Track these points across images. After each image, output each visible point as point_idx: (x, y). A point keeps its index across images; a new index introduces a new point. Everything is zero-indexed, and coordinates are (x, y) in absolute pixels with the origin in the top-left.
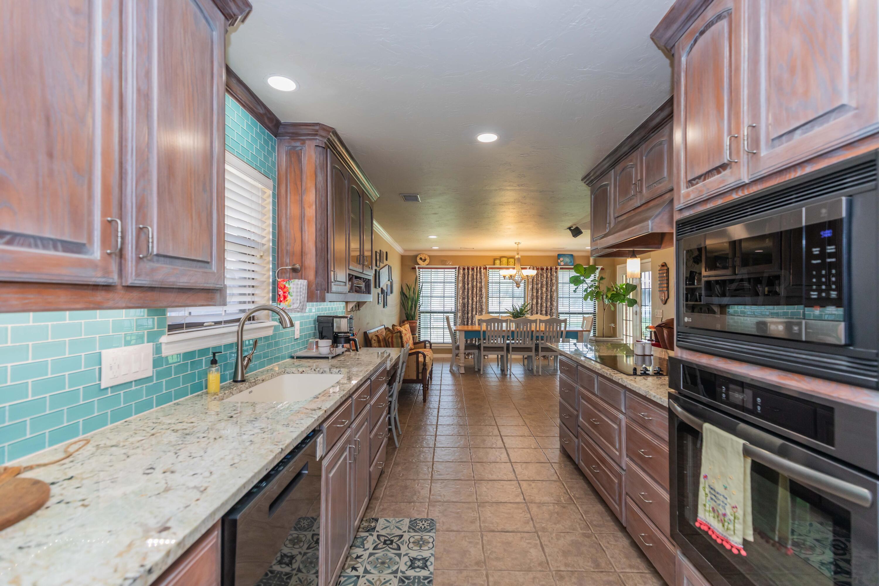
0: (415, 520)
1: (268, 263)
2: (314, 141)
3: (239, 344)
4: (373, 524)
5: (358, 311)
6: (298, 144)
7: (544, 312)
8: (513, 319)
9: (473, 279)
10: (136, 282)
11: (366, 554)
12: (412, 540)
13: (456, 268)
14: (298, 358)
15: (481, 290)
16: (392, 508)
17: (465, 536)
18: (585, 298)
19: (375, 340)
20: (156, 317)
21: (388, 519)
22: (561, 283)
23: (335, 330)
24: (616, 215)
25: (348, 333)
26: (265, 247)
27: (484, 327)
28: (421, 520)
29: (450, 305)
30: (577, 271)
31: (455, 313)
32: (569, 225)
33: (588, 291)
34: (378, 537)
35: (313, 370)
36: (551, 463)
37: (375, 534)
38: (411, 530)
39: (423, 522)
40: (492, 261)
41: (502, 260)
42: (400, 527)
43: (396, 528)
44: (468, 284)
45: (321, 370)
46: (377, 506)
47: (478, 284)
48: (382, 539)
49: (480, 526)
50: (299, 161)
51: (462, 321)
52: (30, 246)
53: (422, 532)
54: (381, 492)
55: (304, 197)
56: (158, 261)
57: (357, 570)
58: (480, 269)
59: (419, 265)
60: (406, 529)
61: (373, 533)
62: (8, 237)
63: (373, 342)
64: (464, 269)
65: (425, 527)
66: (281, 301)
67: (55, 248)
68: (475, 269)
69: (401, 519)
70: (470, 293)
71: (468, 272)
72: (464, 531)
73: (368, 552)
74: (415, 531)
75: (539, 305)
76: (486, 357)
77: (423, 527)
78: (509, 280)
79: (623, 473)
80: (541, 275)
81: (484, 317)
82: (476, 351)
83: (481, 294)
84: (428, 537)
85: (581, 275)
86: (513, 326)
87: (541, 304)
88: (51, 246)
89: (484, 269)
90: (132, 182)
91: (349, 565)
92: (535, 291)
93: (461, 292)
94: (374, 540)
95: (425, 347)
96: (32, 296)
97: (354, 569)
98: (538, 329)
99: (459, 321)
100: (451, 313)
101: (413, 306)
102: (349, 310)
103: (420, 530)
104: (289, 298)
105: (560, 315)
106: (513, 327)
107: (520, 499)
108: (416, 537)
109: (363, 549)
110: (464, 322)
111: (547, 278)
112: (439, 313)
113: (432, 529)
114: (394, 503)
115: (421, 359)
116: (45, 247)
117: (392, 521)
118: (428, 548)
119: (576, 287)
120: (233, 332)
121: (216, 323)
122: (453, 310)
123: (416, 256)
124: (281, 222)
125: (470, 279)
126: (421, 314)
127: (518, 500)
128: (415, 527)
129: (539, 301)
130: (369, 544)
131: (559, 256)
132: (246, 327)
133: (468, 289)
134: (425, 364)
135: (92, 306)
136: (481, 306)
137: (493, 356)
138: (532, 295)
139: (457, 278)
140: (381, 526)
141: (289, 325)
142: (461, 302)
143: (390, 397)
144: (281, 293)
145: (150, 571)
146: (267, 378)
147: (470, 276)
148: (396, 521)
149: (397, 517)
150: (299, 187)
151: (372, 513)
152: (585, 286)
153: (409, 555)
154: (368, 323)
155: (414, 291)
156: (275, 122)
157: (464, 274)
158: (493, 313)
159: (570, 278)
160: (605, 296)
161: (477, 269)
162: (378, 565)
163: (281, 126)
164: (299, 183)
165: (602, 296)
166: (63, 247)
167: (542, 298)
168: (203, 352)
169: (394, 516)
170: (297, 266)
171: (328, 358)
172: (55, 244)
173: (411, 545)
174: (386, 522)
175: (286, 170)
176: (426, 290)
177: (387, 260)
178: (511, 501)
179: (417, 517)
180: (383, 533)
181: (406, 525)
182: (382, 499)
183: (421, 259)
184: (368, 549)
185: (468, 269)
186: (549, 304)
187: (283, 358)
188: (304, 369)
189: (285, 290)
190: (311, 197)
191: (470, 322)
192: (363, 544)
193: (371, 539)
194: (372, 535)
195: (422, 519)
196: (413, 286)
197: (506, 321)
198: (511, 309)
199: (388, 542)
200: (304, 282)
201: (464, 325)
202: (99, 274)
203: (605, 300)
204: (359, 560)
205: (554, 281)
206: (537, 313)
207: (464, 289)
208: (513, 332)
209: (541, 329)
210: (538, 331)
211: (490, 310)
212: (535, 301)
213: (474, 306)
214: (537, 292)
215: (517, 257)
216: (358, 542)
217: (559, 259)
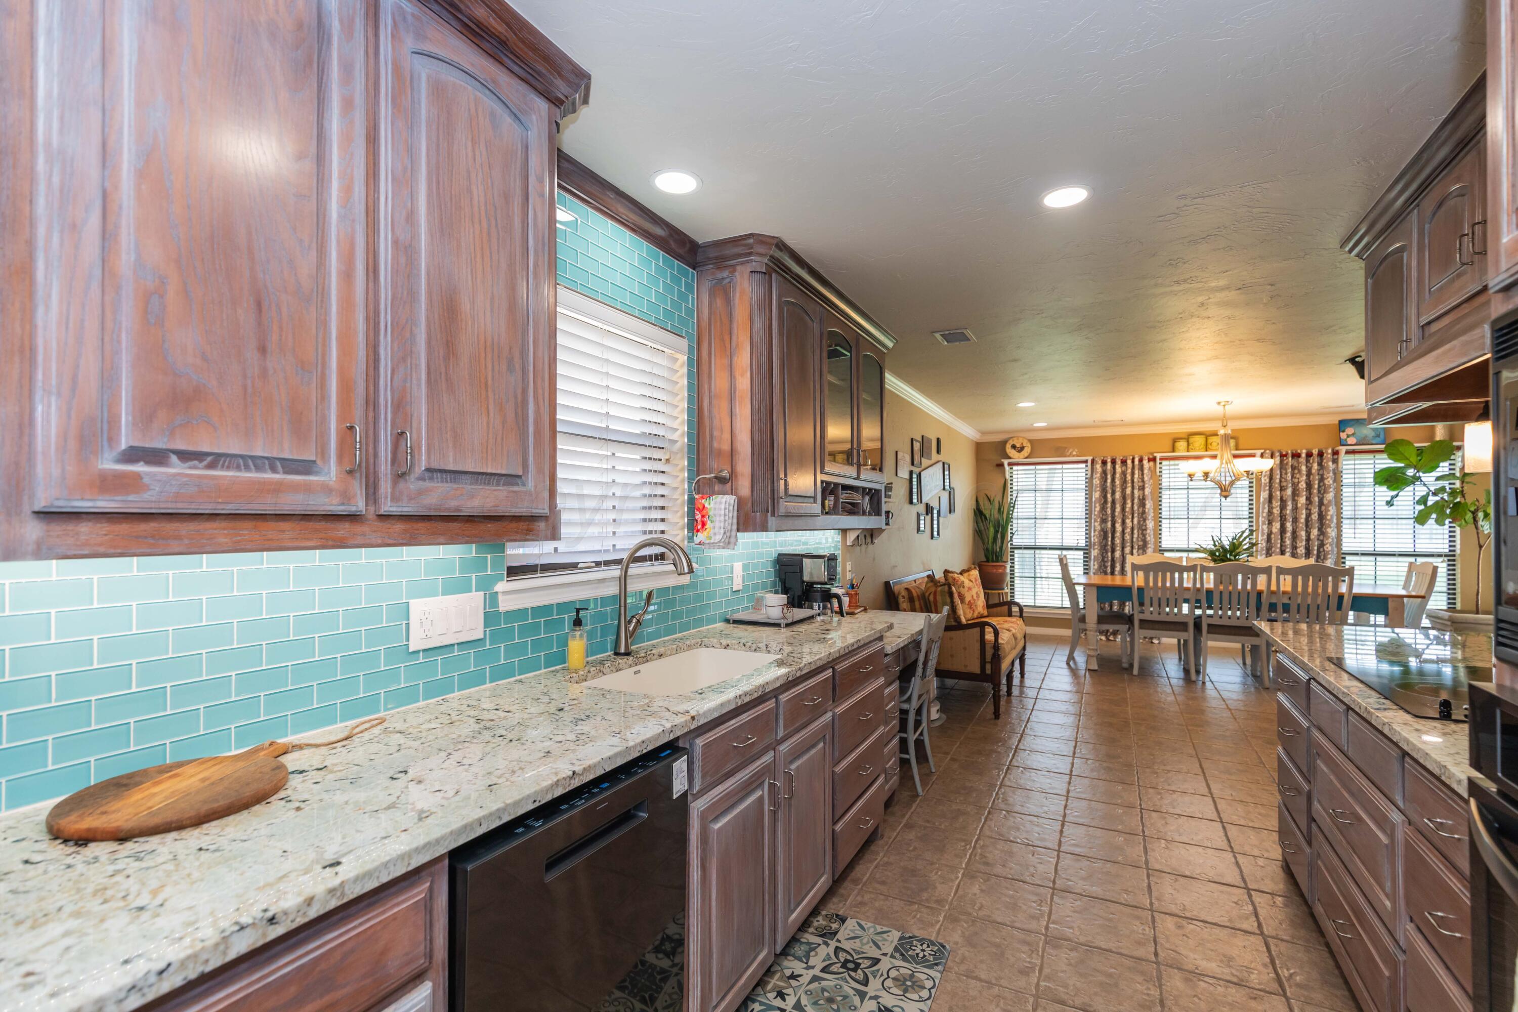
0: (910, 937)
1: (682, 470)
2: (749, 265)
3: (621, 598)
4: (834, 926)
5: (870, 546)
6: (726, 274)
7: (1301, 550)
8: (1212, 564)
9: (1124, 482)
10: (391, 509)
11: (807, 975)
12: (893, 973)
13: (1086, 462)
14: (736, 622)
15: (1142, 503)
16: (877, 904)
17: (999, 996)
18: (1421, 519)
19: (903, 597)
20: (489, 556)
21: (863, 923)
22: (1349, 485)
23: (806, 578)
24: (1424, 320)
25: (825, 583)
26: (678, 445)
27: (1140, 580)
28: (922, 941)
29: (1076, 534)
30: (1392, 456)
31: (1086, 550)
32: (1349, 352)
33: (1430, 503)
34: (837, 950)
35: (741, 644)
36: (1248, 890)
37: (833, 944)
38: (898, 955)
39: (925, 946)
40: (1170, 443)
41: (1191, 440)
42: (880, 944)
43: (871, 944)
44: (1113, 493)
45: (754, 646)
46: (851, 893)
47: (1136, 492)
48: (842, 956)
49: (1038, 985)
50: (728, 300)
51: (1100, 567)
52: (238, 468)
53: (917, 963)
54: (864, 871)
55: (735, 359)
56: (431, 479)
57: (784, 1000)
58: (1141, 460)
59: (1010, 458)
60: (889, 949)
61: (829, 941)
62: (209, 459)
63: (901, 600)
64: (1104, 463)
65: (925, 956)
66: (698, 531)
67: (274, 470)
68: (1129, 462)
69: (885, 929)
70: (1118, 509)
71: (1114, 468)
72: (1001, 986)
73: (811, 973)
74: (905, 959)
75: (1289, 535)
76: (1156, 641)
77: (921, 955)
78: (1204, 483)
79: (1401, 957)
80: (1293, 468)
81: (1150, 557)
82: (1124, 628)
83: (1144, 512)
84: (926, 976)
85: (1408, 466)
86: (1208, 578)
87: (1294, 532)
88: (267, 467)
89: (1149, 460)
90: (386, 372)
91: (775, 986)
92: (1276, 504)
93: (1098, 509)
94: (828, 954)
95: (1010, 614)
96: (246, 530)
97: (781, 995)
98: (1274, 587)
99: (1094, 566)
100: (1077, 549)
101: (999, 535)
102: (849, 543)
103: (915, 959)
104: (709, 525)
105: (1348, 558)
106: (1210, 580)
107: (1147, 952)
108: (902, 971)
109: (805, 965)
110: (1106, 567)
111: (1309, 473)
112: (1050, 549)
113: (937, 964)
114: (882, 897)
115: (989, 636)
116: (258, 469)
117: (869, 928)
118: (917, 998)
119: (1394, 493)
120: (611, 579)
121: (598, 564)
122: (1082, 543)
123: (1004, 443)
124: (702, 402)
125: (1118, 482)
126: (1016, 551)
127: (1140, 952)
128: (907, 951)
129: (1289, 526)
130: (817, 961)
131: (1343, 424)
132: (631, 571)
133: (1113, 502)
134: (996, 646)
135: (330, 543)
136: (1144, 535)
137: (1170, 640)
138: (1270, 512)
139: (1089, 481)
140: (847, 932)
141: (686, 571)
142: (1098, 528)
143: (905, 701)
144: (698, 517)
145: (272, 920)
146: (669, 652)
147: (1118, 476)
148: (876, 929)
149: (879, 924)
150: (728, 346)
151: (841, 905)
152: (1421, 491)
153: (879, 1000)
154: (895, 567)
155: (999, 509)
156: (688, 245)
157: (1104, 472)
158: (1171, 550)
159: (1375, 472)
160: (1481, 515)
161: (1133, 462)
162: (821, 1002)
163: (700, 250)
164: (727, 338)
165: (1474, 513)
166: (283, 467)
167: (1295, 520)
168: (562, 607)
169: (876, 921)
170: (725, 474)
171: (777, 625)
172: (272, 463)
173: (889, 983)
174: (857, 927)
175: (710, 319)
176: (1023, 506)
177: (938, 451)
178: (1124, 951)
179: (917, 933)
180: (846, 945)
181: (892, 942)
182: (865, 884)
183: (1014, 447)
184: (813, 967)
185: (1114, 462)
186: (1315, 532)
187: (711, 621)
188: (729, 642)
189: (704, 512)
190: (744, 359)
191: (1118, 568)
192: (808, 957)
193: (823, 951)
194: (827, 945)
195: (923, 939)
196: (998, 498)
197: (1192, 568)
198: (1210, 545)
199: (851, 965)
200: (731, 499)
201: (1105, 573)
202: (336, 501)
203: (1480, 523)
204: (793, 983)
205: (1329, 481)
206: (1283, 553)
207: (1106, 502)
208: (1209, 592)
209: (1282, 589)
210: (1273, 593)
211: (1165, 544)
212: (1276, 526)
213: (1127, 537)
214: (1283, 507)
215: (1222, 432)
216: (800, 950)
217: (1343, 431)
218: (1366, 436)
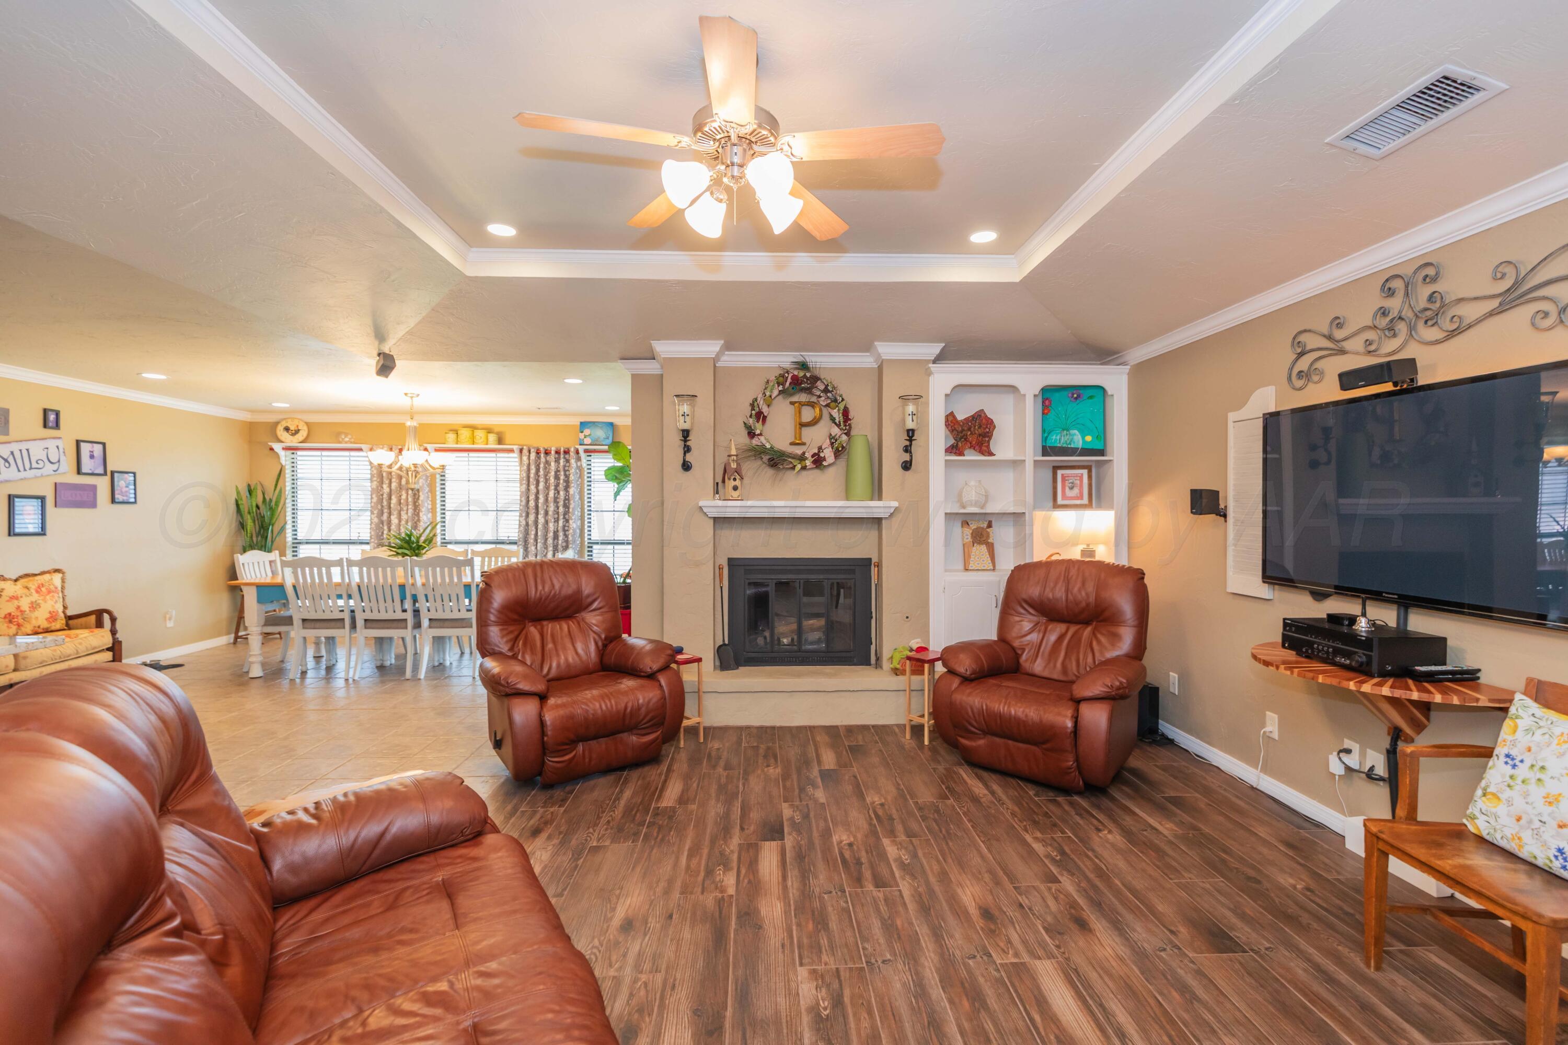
13: (361, 449)
15: (417, 496)
29: (362, 526)
30: (616, 456)
41: (458, 432)
44: (389, 483)
59: (281, 441)
70: (394, 501)
75: (540, 527)
80: (546, 464)
87: (544, 524)
93: (374, 501)
111: (557, 469)
112: (337, 543)
122: (368, 537)
123: (275, 424)
129: (541, 517)
131: (583, 425)
133: (389, 494)
142: (375, 520)
159: (607, 469)
167: (546, 513)
183: (287, 429)
186: (561, 523)
205: (572, 477)
207: (382, 493)
214: (536, 500)
217: (582, 432)
218: (599, 438)
